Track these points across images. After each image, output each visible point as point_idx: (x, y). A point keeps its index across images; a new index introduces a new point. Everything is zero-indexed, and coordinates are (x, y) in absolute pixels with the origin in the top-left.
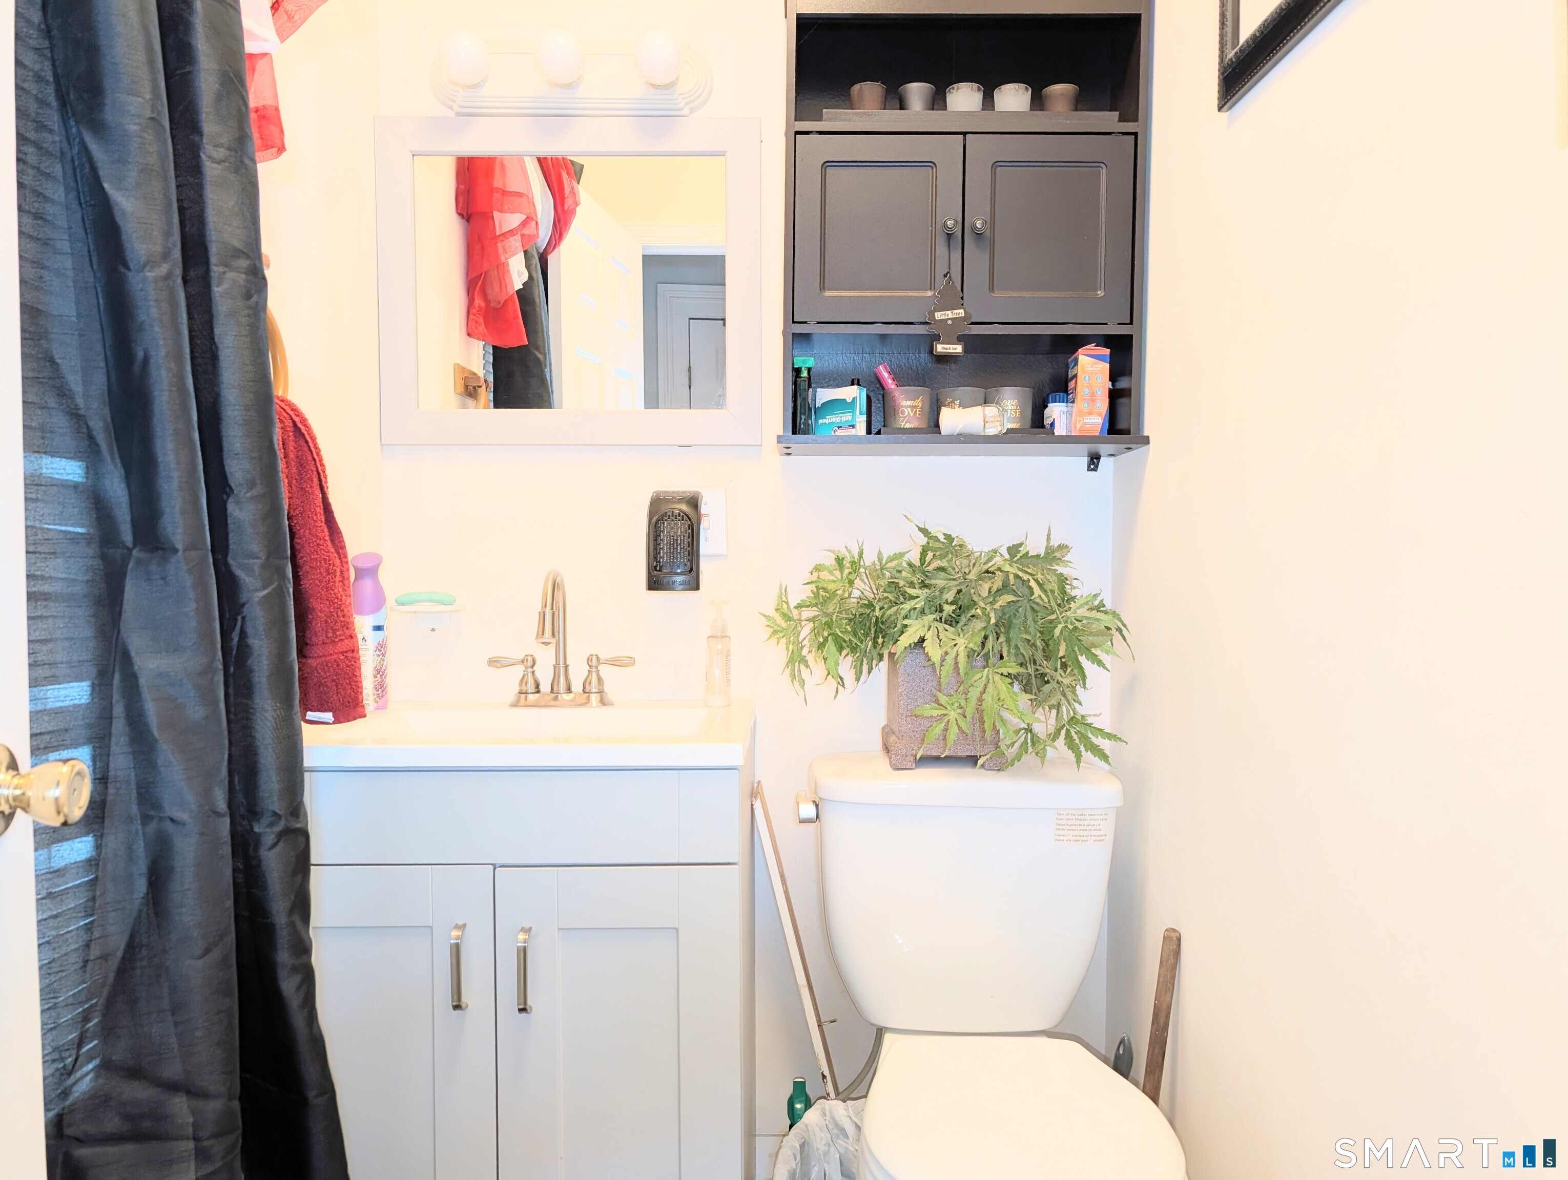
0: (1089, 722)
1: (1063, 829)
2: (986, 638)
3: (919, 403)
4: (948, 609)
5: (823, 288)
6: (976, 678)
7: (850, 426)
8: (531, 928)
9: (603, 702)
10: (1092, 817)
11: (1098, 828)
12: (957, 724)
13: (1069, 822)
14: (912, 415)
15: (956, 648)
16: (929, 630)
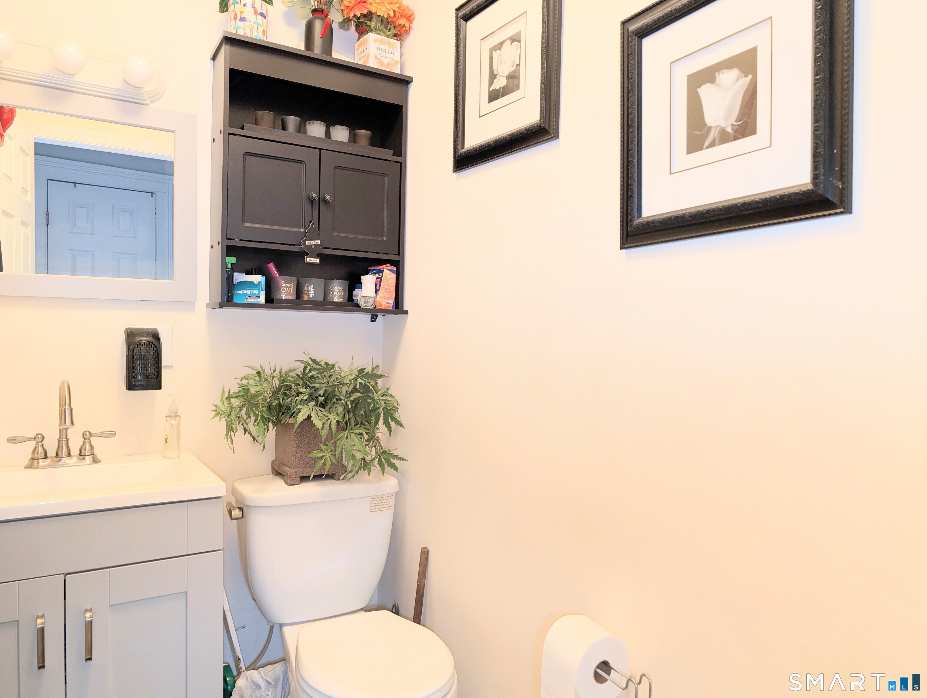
0: (391, 452)
1: (373, 506)
2: (344, 415)
3: (292, 285)
4: (321, 399)
5: (244, 221)
6: (341, 435)
7: (257, 297)
8: (91, 608)
9: (95, 461)
10: (386, 498)
11: (389, 503)
12: (330, 460)
13: (377, 502)
14: (288, 291)
15: (329, 421)
16: (312, 411)
